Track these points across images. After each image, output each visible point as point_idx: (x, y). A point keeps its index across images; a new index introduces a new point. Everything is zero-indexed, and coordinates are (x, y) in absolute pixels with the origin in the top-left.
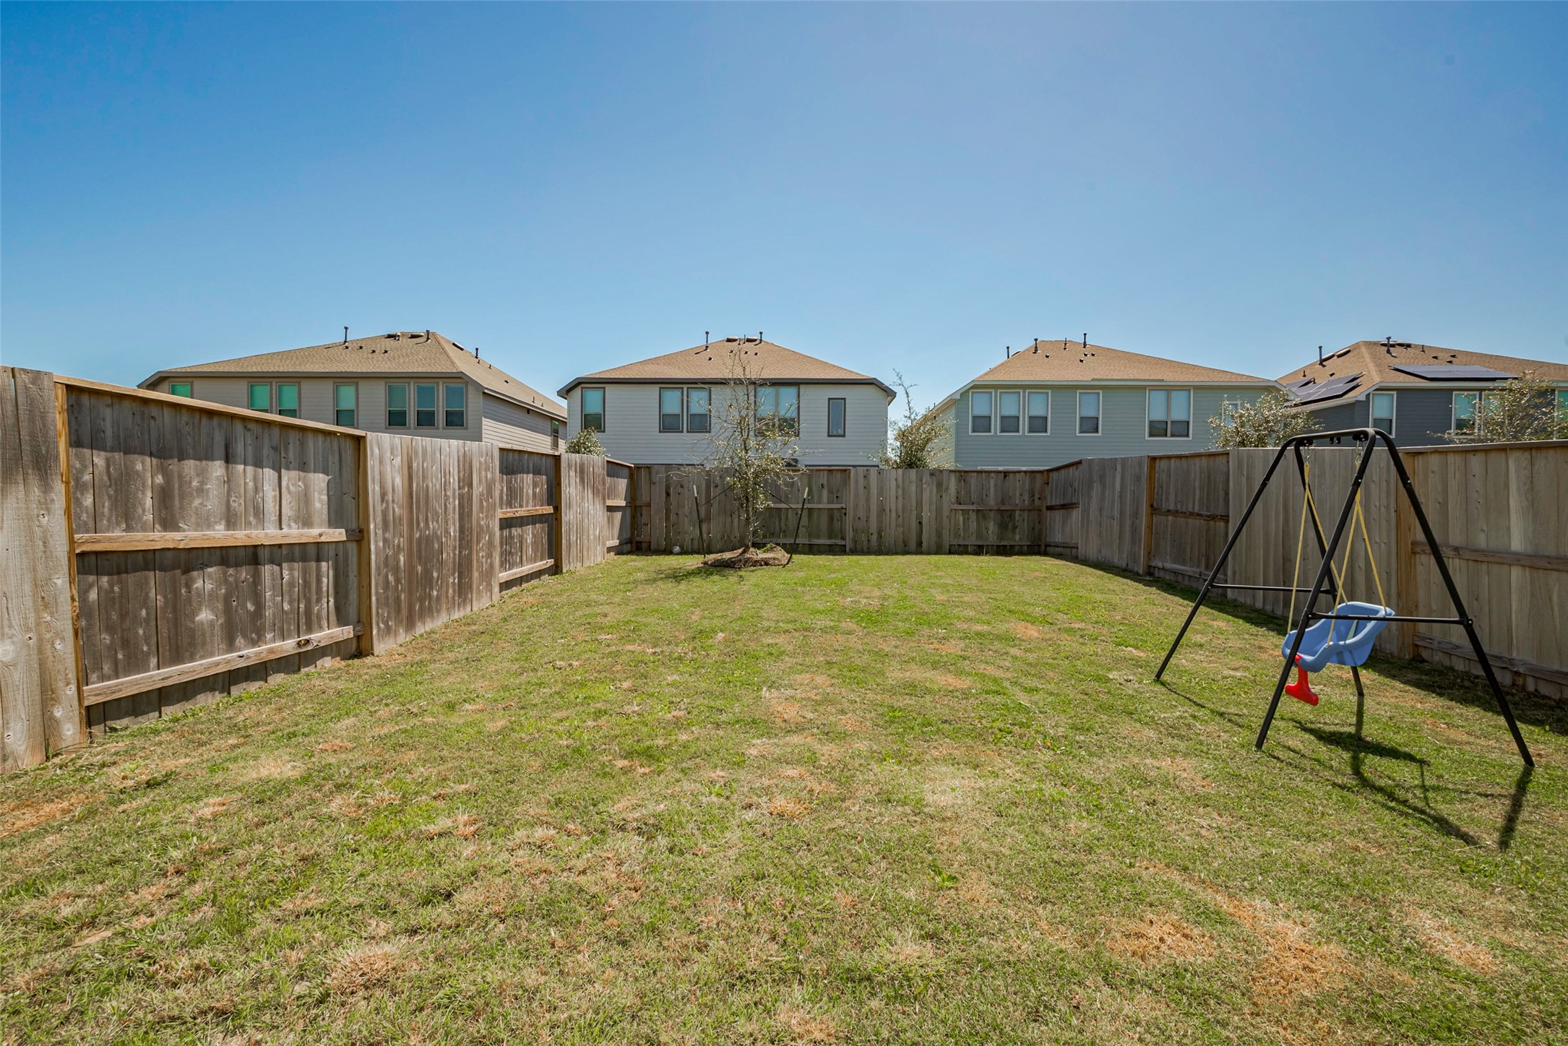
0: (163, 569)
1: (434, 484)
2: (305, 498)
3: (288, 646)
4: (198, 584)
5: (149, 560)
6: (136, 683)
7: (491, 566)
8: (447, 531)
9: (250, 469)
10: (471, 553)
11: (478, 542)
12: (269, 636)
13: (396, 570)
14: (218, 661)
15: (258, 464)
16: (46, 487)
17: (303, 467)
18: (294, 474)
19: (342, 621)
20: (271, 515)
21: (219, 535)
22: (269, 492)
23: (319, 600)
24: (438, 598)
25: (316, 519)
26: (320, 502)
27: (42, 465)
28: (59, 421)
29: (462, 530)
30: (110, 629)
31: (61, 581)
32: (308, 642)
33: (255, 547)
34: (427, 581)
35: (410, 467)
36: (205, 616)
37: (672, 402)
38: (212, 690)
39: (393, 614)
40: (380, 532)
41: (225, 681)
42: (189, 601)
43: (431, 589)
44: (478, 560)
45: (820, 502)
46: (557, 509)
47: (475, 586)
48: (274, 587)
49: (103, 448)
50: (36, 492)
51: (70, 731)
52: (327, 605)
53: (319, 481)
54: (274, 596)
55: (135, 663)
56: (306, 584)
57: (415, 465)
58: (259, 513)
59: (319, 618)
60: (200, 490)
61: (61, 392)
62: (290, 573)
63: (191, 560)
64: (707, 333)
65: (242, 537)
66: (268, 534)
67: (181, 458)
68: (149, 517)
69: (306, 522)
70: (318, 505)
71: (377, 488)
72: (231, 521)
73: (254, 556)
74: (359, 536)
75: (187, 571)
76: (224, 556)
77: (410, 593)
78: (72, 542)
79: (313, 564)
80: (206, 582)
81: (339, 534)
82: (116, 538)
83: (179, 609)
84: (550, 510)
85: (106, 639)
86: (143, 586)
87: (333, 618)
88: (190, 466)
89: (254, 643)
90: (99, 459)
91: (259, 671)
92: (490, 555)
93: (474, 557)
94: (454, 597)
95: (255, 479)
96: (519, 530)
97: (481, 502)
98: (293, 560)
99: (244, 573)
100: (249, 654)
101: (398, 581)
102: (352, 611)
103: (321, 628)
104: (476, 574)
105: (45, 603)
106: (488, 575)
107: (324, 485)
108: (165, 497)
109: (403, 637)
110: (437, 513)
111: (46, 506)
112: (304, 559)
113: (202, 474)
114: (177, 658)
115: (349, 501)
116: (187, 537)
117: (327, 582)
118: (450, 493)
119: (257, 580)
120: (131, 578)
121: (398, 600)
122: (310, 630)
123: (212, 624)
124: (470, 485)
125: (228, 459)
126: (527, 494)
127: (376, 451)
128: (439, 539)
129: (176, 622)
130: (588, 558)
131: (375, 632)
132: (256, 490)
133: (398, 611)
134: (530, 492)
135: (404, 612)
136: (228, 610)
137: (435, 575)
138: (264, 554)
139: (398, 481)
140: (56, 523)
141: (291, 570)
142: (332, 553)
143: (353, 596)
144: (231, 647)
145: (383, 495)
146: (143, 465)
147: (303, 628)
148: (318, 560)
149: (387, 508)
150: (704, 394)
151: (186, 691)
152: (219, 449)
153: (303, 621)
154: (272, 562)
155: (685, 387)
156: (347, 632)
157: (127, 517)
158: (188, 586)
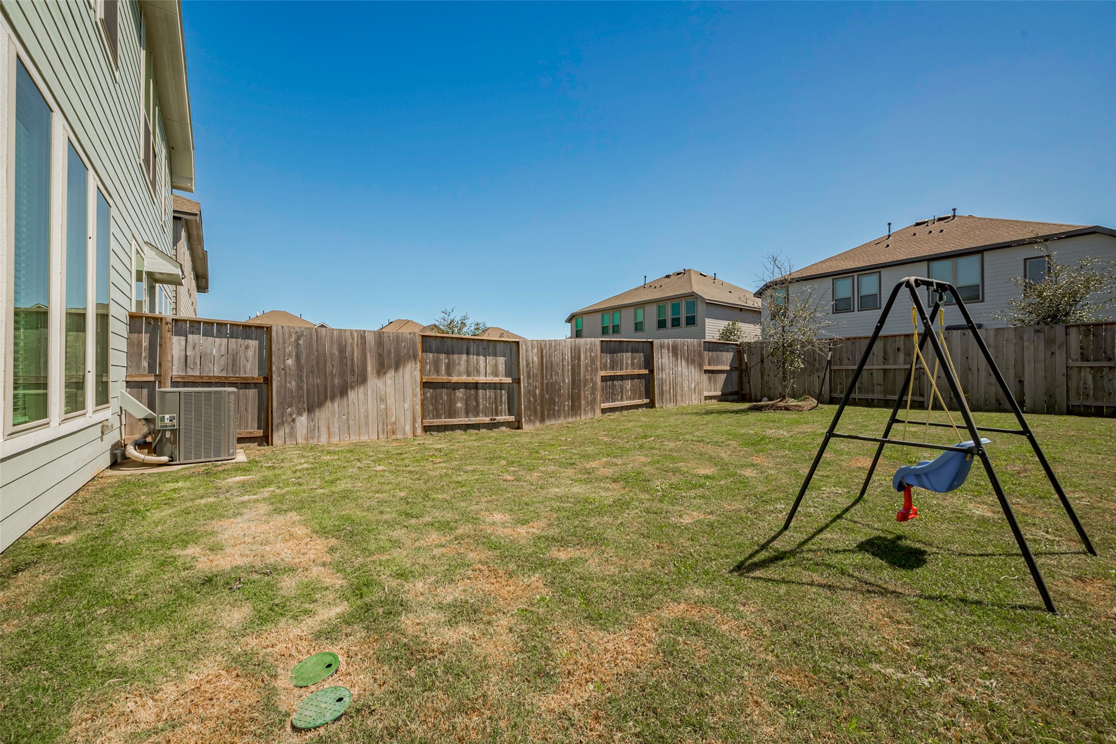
0: (447, 388)
1: (556, 359)
2: (496, 365)
3: (487, 420)
4: (458, 394)
5: (443, 385)
6: (437, 422)
7: (595, 399)
8: (564, 381)
9: (475, 357)
10: (580, 391)
11: (585, 386)
12: (481, 415)
13: (535, 396)
14: (463, 420)
15: (478, 355)
16: (416, 363)
17: (495, 355)
18: (491, 357)
19: (510, 414)
20: (483, 372)
21: (464, 378)
22: (482, 364)
23: (501, 405)
24: (559, 411)
25: (500, 374)
26: (502, 368)
27: (415, 357)
28: (419, 346)
29: (573, 380)
30: (432, 405)
31: (418, 390)
32: (495, 419)
33: (477, 383)
34: (552, 402)
35: (542, 352)
36: (459, 405)
37: (844, 288)
38: (461, 429)
39: (533, 414)
40: (526, 380)
41: (466, 427)
42: (454, 399)
43: (555, 405)
44: (584, 395)
45: (895, 363)
46: (652, 371)
47: (583, 408)
48: (483, 398)
49: (431, 352)
50: (414, 365)
51: (419, 431)
52: (505, 407)
53: (501, 360)
54: (483, 402)
55: (438, 416)
56: (496, 398)
57: (544, 352)
58: (478, 372)
59: (501, 412)
60: (459, 364)
61: (420, 337)
62: (490, 393)
63: (456, 386)
64: (889, 224)
65: (471, 379)
66: (482, 379)
67: (453, 354)
68: (443, 372)
69: (496, 375)
70: (501, 369)
71: (525, 362)
72: (468, 374)
73: (476, 386)
74: (517, 381)
75: (454, 390)
76: (466, 386)
77: (542, 407)
78: (422, 379)
79: (499, 391)
80: (460, 393)
81: (509, 380)
82: (434, 378)
83: (451, 402)
84: (646, 372)
85: (431, 407)
86: (441, 393)
87: (507, 412)
88: (456, 356)
89: (476, 416)
90: (431, 355)
91: (477, 427)
92: (593, 393)
93: (582, 393)
94: (568, 411)
95: (477, 360)
96: (620, 382)
97: (587, 367)
98: (491, 389)
99: (473, 392)
100: (473, 420)
101: (535, 400)
102: (515, 410)
103: (502, 415)
104: (583, 402)
105: (414, 395)
106: (592, 404)
107: (503, 361)
108: (448, 366)
109: (538, 425)
110: (558, 373)
111: (415, 369)
112: (495, 389)
113: (460, 359)
114: (450, 417)
115: (514, 367)
116: (454, 379)
117: (505, 398)
118: (565, 363)
119: (477, 394)
120: (438, 390)
121: (535, 409)
122: (497, 415)
123: (461, 408)
124: (579, 359)
125: (468, 354)
126: (627, 363)
127: (524, 347)
128: (559, 384)
129: (450, 406)
130: (682, 400)
131: (523, 420)
132: (477, 364)
133: (536, 413)
134: (630, 362)
135: (539, 414)
136: (467, 404)
137: (557, 400)
138: (479, 386)
139: (535, 359)
140: (417, 374)
141: (490, 392)
142: (507, 388)
143: (516, 405)
144: (467, 416)
145: (528, 365)
146: (443, 356)
147: (494, 414)
148: (501, 389)
149: (530, 370)
150: (875, 278)
151: (453, 428)
152: (465, 350)
153: (494, 411)
154: (483, 389)
155: (855, 275)
156: (512, 418)
157: (438, 371)
158: (454, 394)
